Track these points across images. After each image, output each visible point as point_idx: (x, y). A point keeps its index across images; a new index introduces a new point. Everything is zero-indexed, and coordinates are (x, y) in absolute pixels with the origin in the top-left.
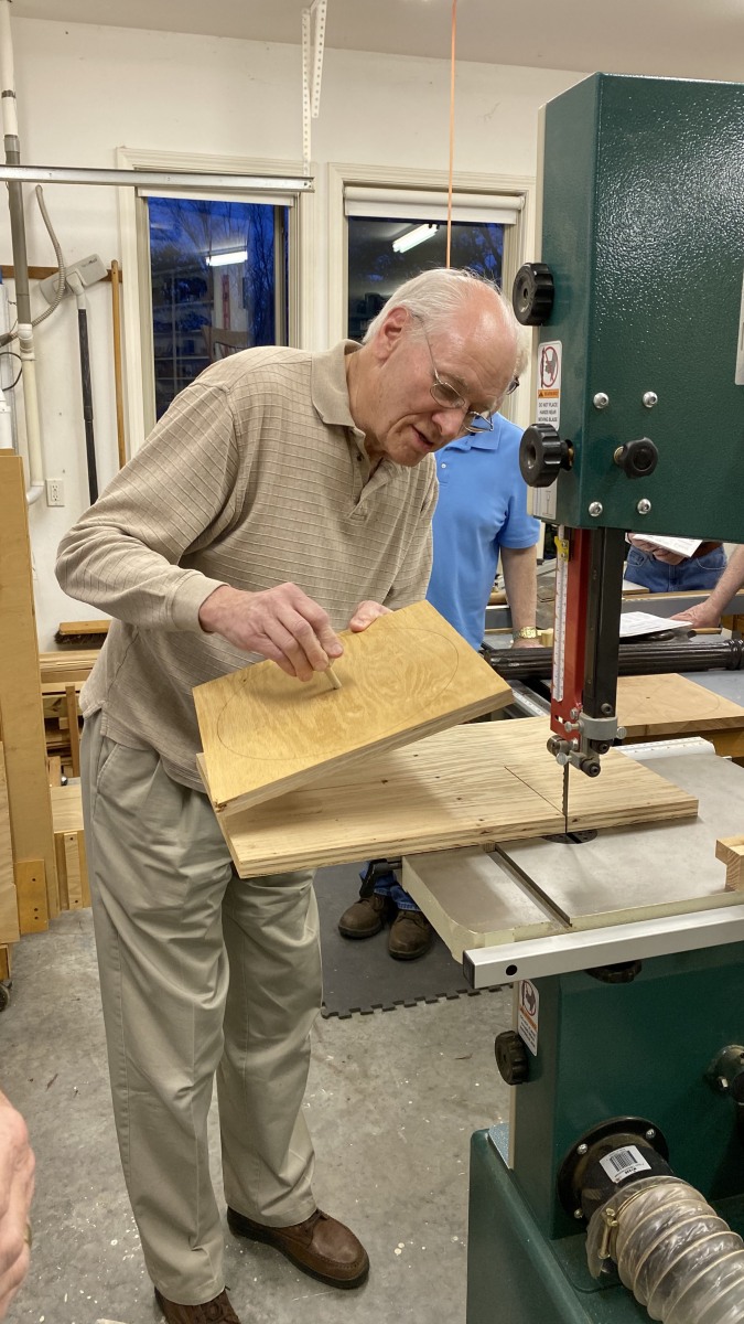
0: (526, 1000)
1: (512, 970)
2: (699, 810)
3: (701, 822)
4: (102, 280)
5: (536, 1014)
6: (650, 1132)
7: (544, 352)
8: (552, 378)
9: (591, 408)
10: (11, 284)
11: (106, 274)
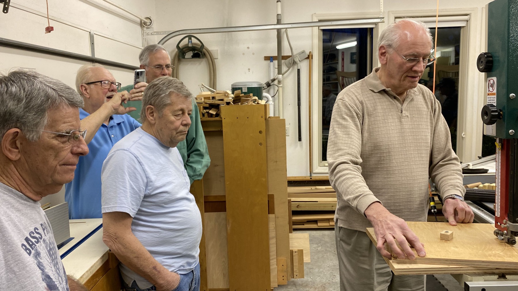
1: (483, 290)
4: (306, 58)
7: (489, 81)
8: (493, 89)
9: (509, 98)
10: (276, 62)
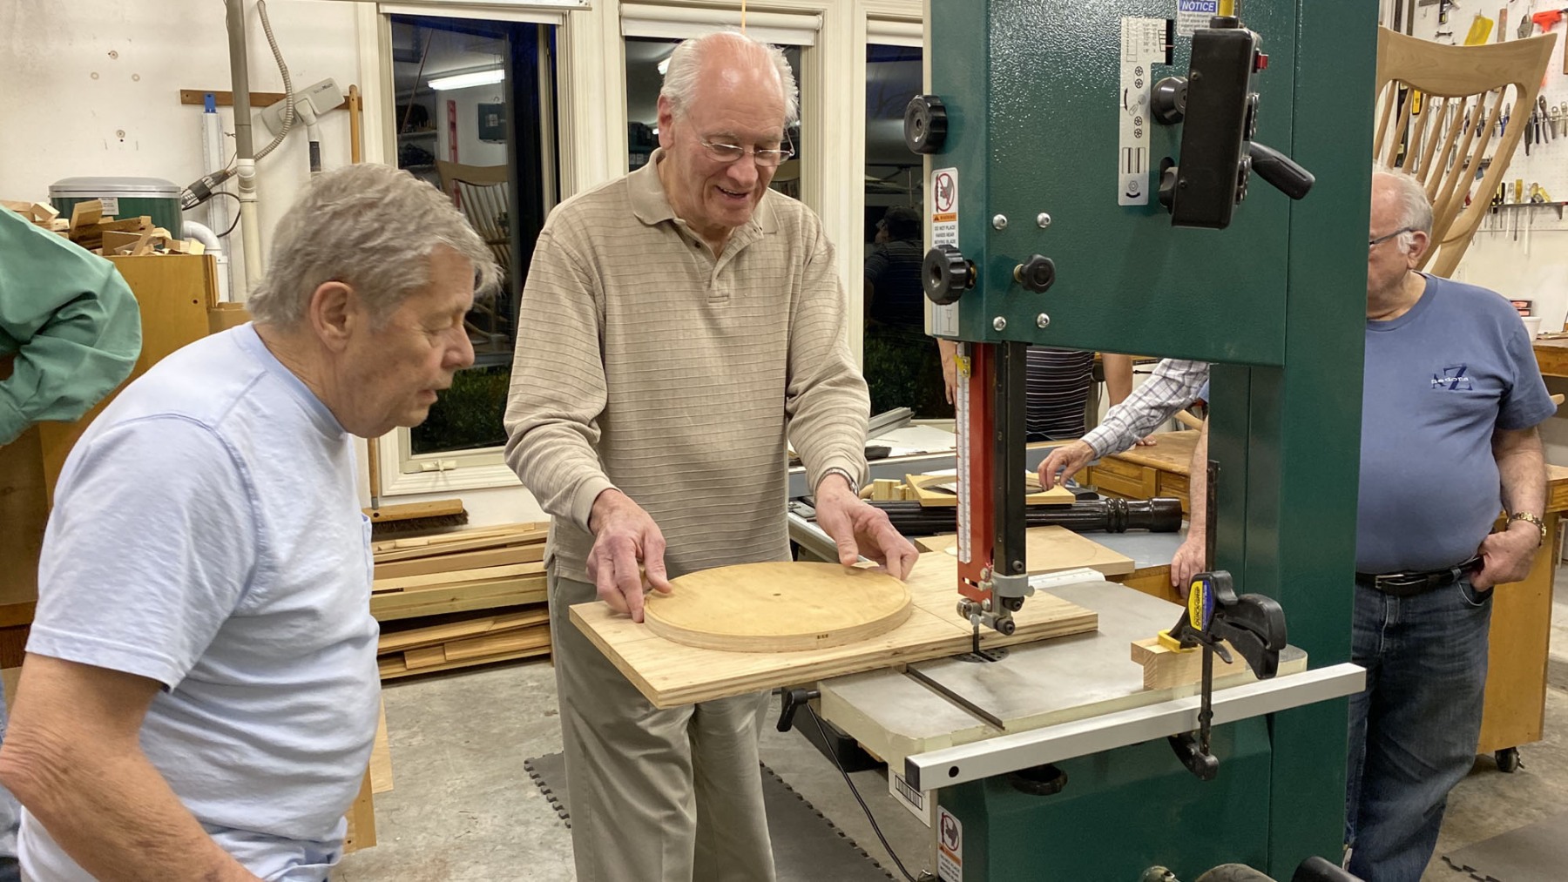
0: (946, 836)
1: (954, 771)
2: (1099, 625)
3: (1102, 635)
4: (338, 108)
5: (960, 849)
9: (990, 228)
10: (228, 114)
11: (344, 100)
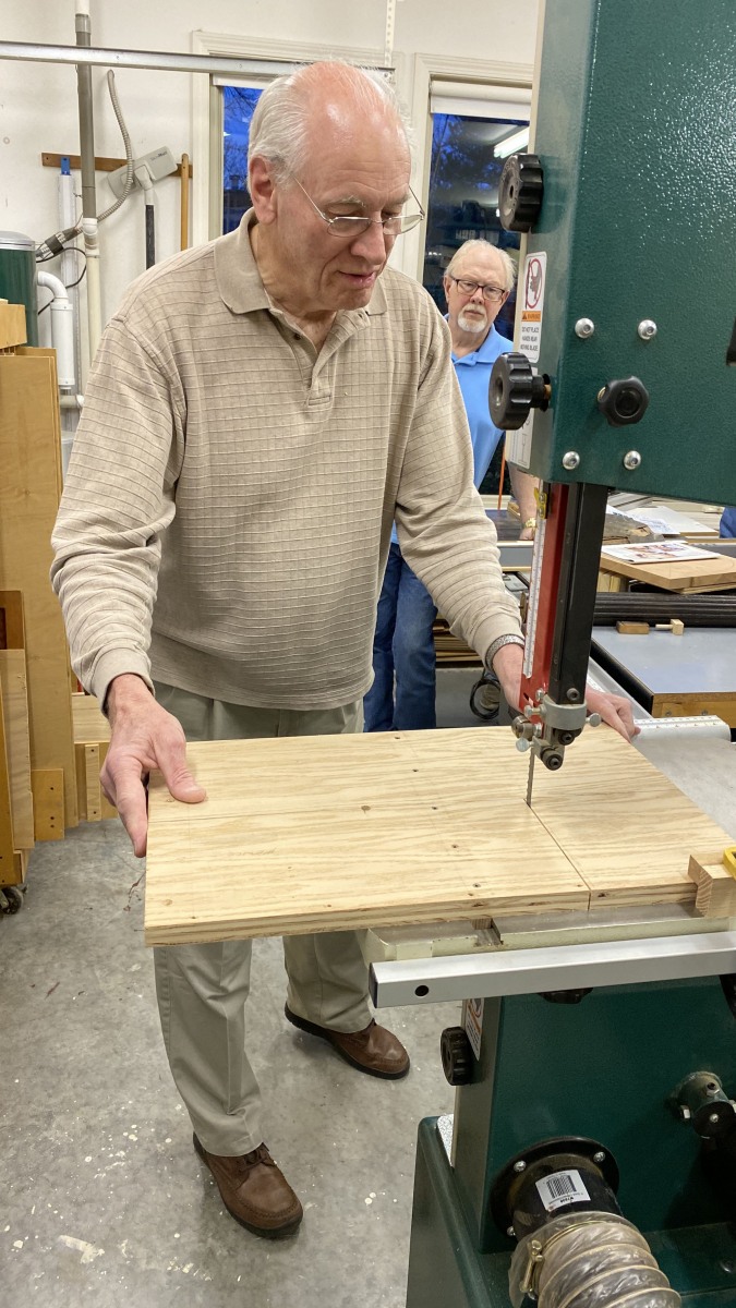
1: (422, 990)
4: (172, 175)
5: (481, 1017)
6: (600, 1155)
8: (535, 297)
9: (573, 339)
10: (77, 175)
11: (176, 168)
